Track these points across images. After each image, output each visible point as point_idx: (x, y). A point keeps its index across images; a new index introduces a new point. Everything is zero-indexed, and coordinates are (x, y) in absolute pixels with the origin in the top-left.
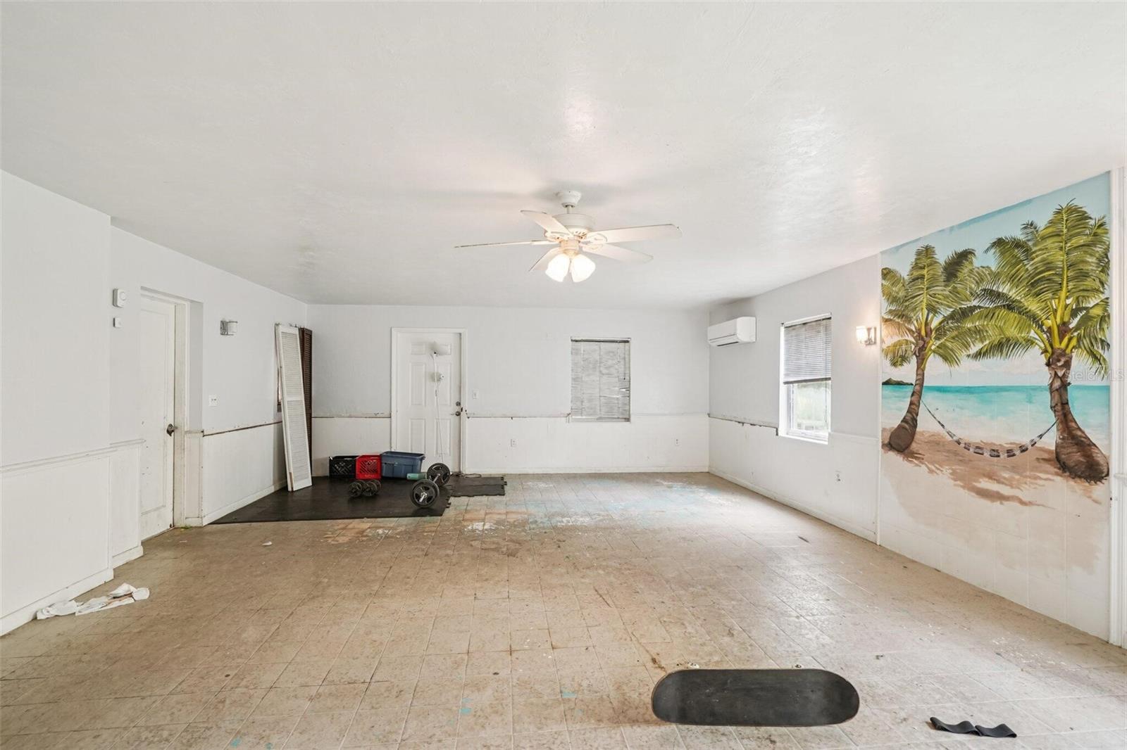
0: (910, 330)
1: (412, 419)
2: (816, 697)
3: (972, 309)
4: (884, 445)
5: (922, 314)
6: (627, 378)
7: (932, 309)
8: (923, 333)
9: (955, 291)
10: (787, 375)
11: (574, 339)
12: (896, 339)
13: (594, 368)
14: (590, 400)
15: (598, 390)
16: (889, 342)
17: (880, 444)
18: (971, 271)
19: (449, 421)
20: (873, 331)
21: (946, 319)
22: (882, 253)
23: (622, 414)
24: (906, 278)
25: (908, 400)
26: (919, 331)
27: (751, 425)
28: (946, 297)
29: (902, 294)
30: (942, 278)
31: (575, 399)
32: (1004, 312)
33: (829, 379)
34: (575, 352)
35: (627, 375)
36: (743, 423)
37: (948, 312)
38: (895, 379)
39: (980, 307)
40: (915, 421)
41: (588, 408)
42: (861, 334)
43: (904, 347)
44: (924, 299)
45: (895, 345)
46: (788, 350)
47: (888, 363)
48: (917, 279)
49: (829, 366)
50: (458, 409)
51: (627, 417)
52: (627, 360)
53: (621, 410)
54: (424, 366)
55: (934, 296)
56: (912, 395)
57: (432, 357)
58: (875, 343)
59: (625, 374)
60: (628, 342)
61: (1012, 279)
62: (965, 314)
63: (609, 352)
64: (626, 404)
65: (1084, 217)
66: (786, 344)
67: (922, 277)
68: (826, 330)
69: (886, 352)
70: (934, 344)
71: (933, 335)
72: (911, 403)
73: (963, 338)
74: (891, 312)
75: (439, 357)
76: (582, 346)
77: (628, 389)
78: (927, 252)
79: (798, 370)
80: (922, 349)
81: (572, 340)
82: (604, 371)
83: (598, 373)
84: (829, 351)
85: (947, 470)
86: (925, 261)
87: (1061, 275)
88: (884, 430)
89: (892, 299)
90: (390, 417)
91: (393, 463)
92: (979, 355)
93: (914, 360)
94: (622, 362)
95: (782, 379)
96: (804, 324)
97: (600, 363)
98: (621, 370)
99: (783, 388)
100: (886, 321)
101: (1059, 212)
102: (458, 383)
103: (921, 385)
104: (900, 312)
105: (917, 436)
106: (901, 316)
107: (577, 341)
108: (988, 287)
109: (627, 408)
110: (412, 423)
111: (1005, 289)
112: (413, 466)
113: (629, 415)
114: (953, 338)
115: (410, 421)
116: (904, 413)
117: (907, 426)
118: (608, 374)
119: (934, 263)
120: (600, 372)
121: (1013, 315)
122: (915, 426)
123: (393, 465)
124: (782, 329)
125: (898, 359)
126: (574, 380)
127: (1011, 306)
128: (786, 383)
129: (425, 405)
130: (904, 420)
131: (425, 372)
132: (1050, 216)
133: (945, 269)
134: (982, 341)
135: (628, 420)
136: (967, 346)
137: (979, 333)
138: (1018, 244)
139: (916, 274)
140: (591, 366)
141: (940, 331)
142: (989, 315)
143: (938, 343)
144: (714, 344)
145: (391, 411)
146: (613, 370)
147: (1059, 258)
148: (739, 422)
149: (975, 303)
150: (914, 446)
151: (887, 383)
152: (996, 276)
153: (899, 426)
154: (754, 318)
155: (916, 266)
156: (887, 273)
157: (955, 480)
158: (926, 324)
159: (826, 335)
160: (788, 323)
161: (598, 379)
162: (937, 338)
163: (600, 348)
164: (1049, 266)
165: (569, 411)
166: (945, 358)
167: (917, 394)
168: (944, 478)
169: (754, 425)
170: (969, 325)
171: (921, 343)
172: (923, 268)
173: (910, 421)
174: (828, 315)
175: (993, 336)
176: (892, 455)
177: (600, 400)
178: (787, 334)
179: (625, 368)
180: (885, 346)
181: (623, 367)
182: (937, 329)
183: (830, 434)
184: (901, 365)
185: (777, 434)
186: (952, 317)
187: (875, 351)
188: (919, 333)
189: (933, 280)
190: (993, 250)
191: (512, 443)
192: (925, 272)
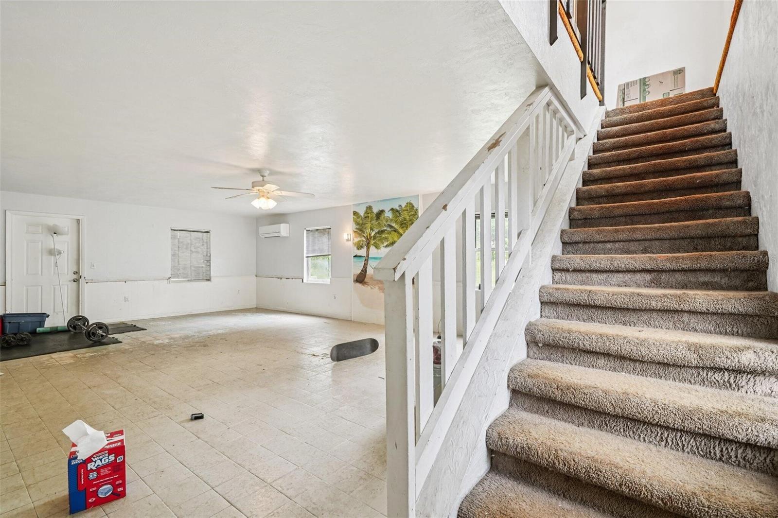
0: (364, 236)
1: (26, 286)
2: (368, 346)
3: (385, 230)
4: (354, 281)
5: (368, 231)
6: (209, 255)
7: (372, 229)
8: (369, 238)
9: (379, 223)
10: (307, 253)
11: (173, 229)
12: (359, 239)
13: (187, 248)
14: (184, 269)
15: (189, 262)
16: (356, 240)
17: (353, 281)
18: (384, 217)
19: (66, 287)
20: (349, 235)
21: (376, 233)
22: (353, 205)
23: (206, 277)
24: (363, 216)
25: (363, 263)
26: (367, 237)
27: (287, 279)
28: (376, 225)
29: (361, 222)
30: (375, 218)
31: (173, 268)
32: (394, 232)
33: (330, 255)
34: (174, 237)
35: (209, 253)
36: (281, 278)
37: (377, 231)
38: (358, 255)
39: (387, 230)
40: (366, 270)
41: (183, 273)
42: (345, 237)
43: (362, 242)
44: (369, 225)
45: (358, 242)
46: (308, 242)
47: (356, 248)
48: (367, 217)
49: (330, 250)
50: (75, 277)
51: (208, 278)
52: (208, 244)
53: (204, 275)
54: (40, 243)
55: (372, 224)
56: (365, 261)
57: (53, 237)
58: (350, 240)
59: (207, 252)
60: (209, 232)
61: (396, 222)
62: (382, 232)
63: (197, 238)
64: (207, 271)
65: (413, 206)
66: (307, 239)
67: (368, 217)
68: (328, 233)
69: (355, 244)
70: (372, 242)
71: (372, 239)
72: (365, 264)
73: (382, 240)
74: (357, 228)
75: (59, 236)
76: (178, 233)
77: (209, 261)
78: (369, 208)
79: (314, 251)
80: (368, 243)
81: (172, 230)
82: (194, 250)
83: (189, 252)
84: (330, 243)
85: (377, 287)
86: (369, 211)
87: (408, 223)
88: (354, 275)
89: (357, 224)
90: (5, 285)
91: (19, 321)
92: (387, 246)
93: (365, 247)
94: (205, 245)
95: (305, 255)
96: (317, 230)
97: (191, 245)
98: (205, 250)
99: (305, 259)
100: (355, 232)
101: (407, 204)
102: (75, 257)
103: (368, 257)
104: (360, 229)
105: (367, 276)
106: (361, 230)
107: (175, 230)
108: (389, 224)
109: (208, 273)
110: (27, 290)
111: (394, 225)
112: (40, 322)
113: (210, 277)
114: (379, 240)
115: (25, 288)
116: (362, 267)
117: (363, 273)
118: (196, 252)
119: (372, 212)
120: (191, 250)
121: (396, 234)
122: (366, 272)
123: (19, 323)
124: (305, 231)
125: (360, 247)
126: (173, 255)
127: (395, 231)
128: (307, 257)
129: (42, 275)
130: (362, 271)
131: (42, 249)
132: (405, 204)
133: (376, 215)
134: (387, 241)
135: (209, 280)
136: (383, 243)
137: (386, 239)
138: (397, 211)
139: (366, 215)
140: (185, 247)
141: (375, 238)
142: (389, 233)
143: (374, 241)
144: (264, 236)
145: (5, 280)
146: (199, 250)
147: (407, 218)
148: (278, 278)
149: (385, 228)
150: (366, 280)
151: (355, 256)
152: (391, 220)
153: (360, 273)
154: (288, 225)
155: (366, 212)
156: (355, 213)
157: (380, 290)
158: (370, 234)
159: (328, 235)
160: (308, 229)
161: (189, 255)
162: (373, 240)
163: (191, 235)
164: (405, 219)
165: (170, 276)
166: (376, 247)
167: (367, 261)
168: (376, 290)
169: (288, 279)
170: (383, 236)
171: (368, 241)
172: (369, 214)
173: (364, 271)
174: (329, 227)
175: (391, 240)
176: (358, 285)
177: (191, 268)
178: (307, 234)
179: (207, 248)
180: (354, 242)
181: (206, 248)
182: (374, 237)
183: (331, 279)
184: (361, 249)
185: (303, 282)
186: (378, 232)
187: (350, 243)
188: (367, 238)
189: (372, 218)
190: (390, 212)
191: (126, 299)
192: (369, 215)
